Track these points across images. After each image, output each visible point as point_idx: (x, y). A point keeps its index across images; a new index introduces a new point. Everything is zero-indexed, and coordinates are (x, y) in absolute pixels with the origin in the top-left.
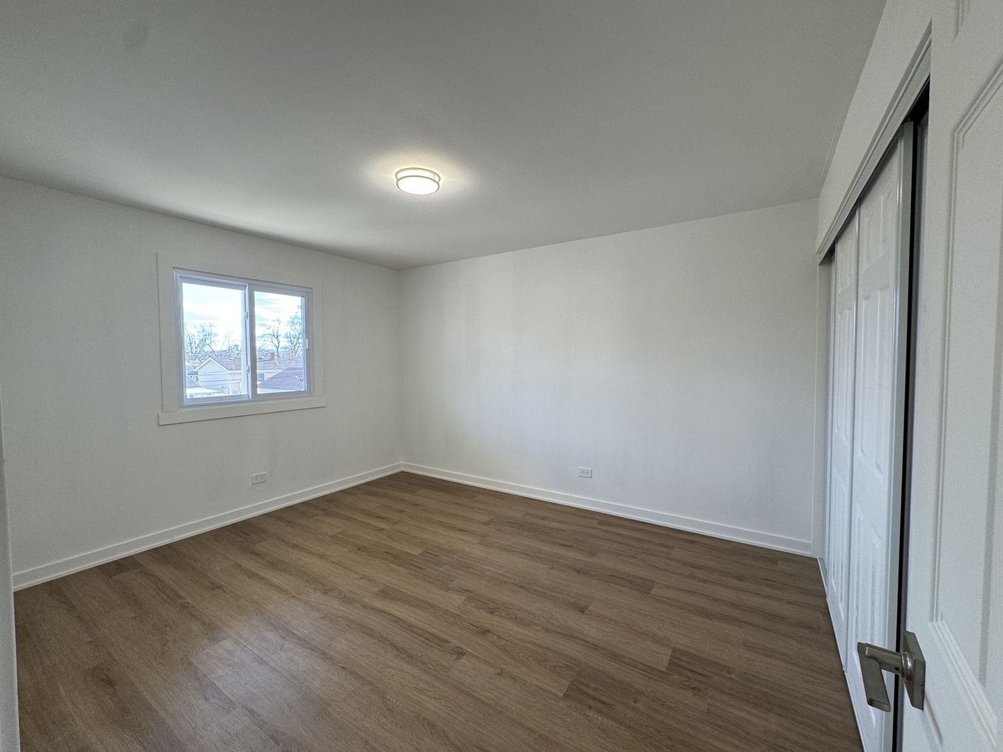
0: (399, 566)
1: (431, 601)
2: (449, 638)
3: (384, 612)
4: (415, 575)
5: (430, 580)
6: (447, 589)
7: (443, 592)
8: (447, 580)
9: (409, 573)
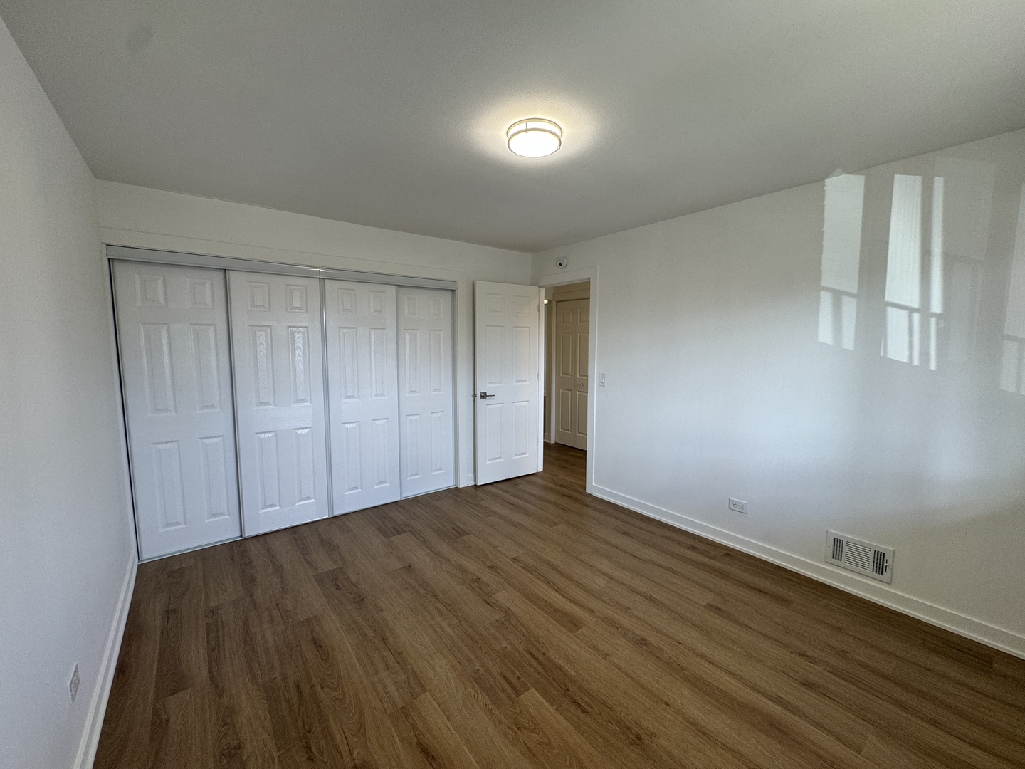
0: (560, 668)
1: (527, 601)
2: (520, 569)
3: (571, 601)
4: (537, 641)
5: (522, 628)
6: (507, 611)
7: (512, 608)
8: (503, 623)
9: (547, 649)
